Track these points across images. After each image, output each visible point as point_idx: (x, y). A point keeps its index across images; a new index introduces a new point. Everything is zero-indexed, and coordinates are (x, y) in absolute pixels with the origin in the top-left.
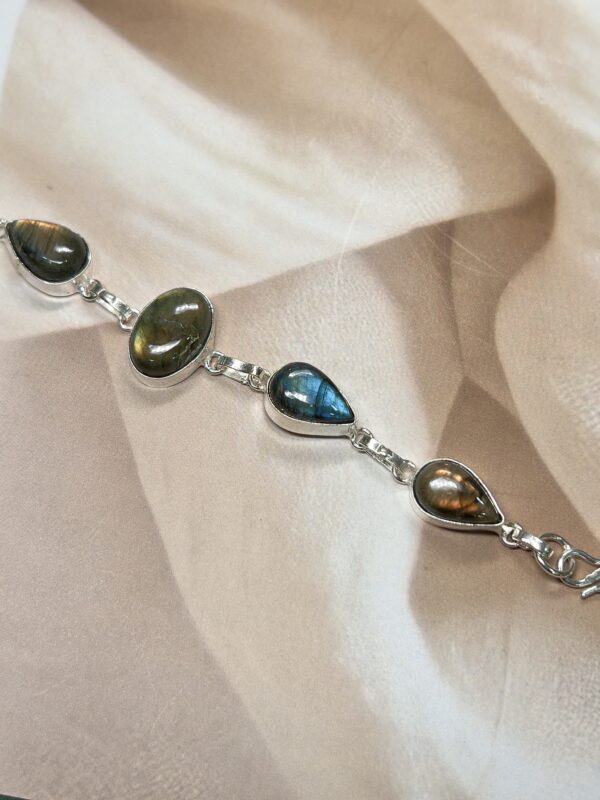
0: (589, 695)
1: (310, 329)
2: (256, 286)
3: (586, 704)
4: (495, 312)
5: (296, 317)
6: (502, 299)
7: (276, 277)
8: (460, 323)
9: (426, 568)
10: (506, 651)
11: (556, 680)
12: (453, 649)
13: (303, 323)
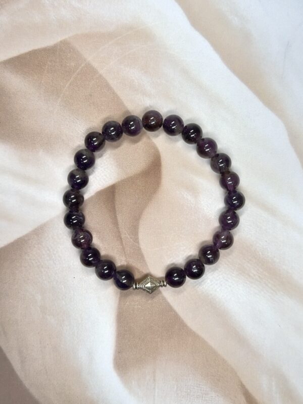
0: (189, 391)
1: (55, 252)
2: (27, 235)
3: (188, 395)
4: (138, 229)
5: (48, 248)
6: (140, 222)
7: (36, 229)
8: (122, 237)
9: (119, 353)
10: (154, 380)
11: (175, 387)
12: (133, 383)
13: (51, 250)
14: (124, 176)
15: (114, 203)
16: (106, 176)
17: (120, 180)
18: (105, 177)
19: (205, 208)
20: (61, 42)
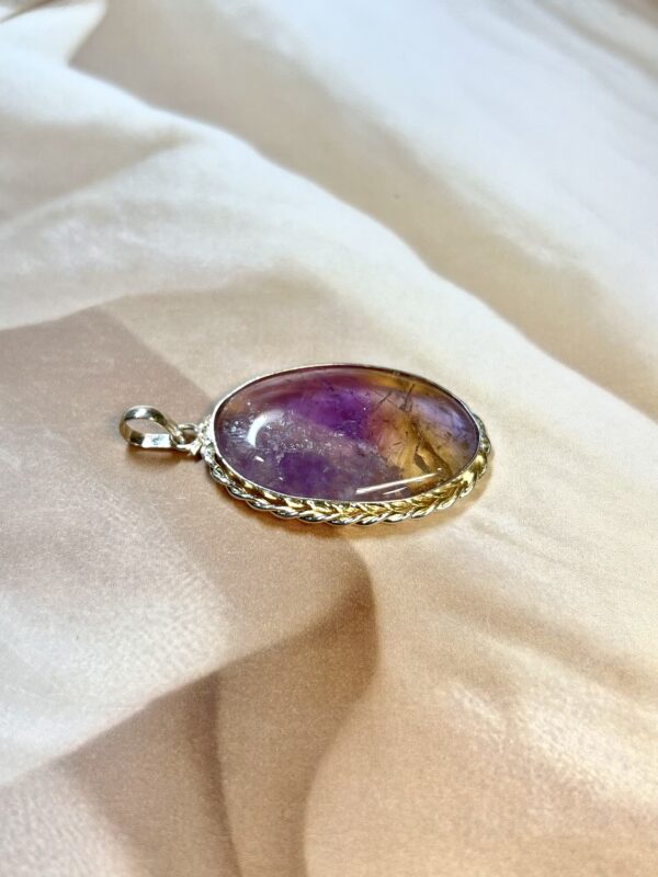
4: (302, 830)
14: (250, 645)
15: (213, 738)
16: (188, 646)
17: (235, 658)
18: (183, 650)
19: (545, 746)
20: (83, 313)
